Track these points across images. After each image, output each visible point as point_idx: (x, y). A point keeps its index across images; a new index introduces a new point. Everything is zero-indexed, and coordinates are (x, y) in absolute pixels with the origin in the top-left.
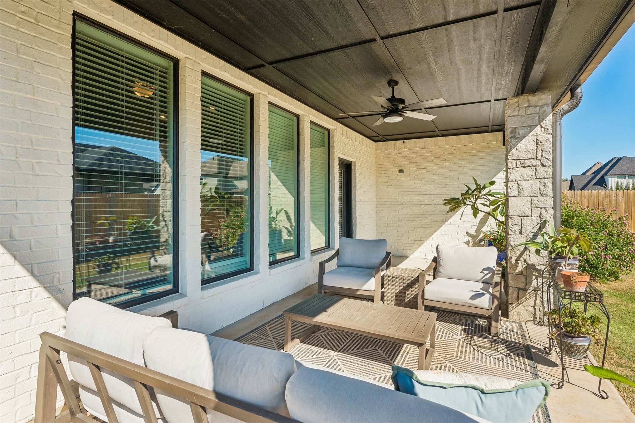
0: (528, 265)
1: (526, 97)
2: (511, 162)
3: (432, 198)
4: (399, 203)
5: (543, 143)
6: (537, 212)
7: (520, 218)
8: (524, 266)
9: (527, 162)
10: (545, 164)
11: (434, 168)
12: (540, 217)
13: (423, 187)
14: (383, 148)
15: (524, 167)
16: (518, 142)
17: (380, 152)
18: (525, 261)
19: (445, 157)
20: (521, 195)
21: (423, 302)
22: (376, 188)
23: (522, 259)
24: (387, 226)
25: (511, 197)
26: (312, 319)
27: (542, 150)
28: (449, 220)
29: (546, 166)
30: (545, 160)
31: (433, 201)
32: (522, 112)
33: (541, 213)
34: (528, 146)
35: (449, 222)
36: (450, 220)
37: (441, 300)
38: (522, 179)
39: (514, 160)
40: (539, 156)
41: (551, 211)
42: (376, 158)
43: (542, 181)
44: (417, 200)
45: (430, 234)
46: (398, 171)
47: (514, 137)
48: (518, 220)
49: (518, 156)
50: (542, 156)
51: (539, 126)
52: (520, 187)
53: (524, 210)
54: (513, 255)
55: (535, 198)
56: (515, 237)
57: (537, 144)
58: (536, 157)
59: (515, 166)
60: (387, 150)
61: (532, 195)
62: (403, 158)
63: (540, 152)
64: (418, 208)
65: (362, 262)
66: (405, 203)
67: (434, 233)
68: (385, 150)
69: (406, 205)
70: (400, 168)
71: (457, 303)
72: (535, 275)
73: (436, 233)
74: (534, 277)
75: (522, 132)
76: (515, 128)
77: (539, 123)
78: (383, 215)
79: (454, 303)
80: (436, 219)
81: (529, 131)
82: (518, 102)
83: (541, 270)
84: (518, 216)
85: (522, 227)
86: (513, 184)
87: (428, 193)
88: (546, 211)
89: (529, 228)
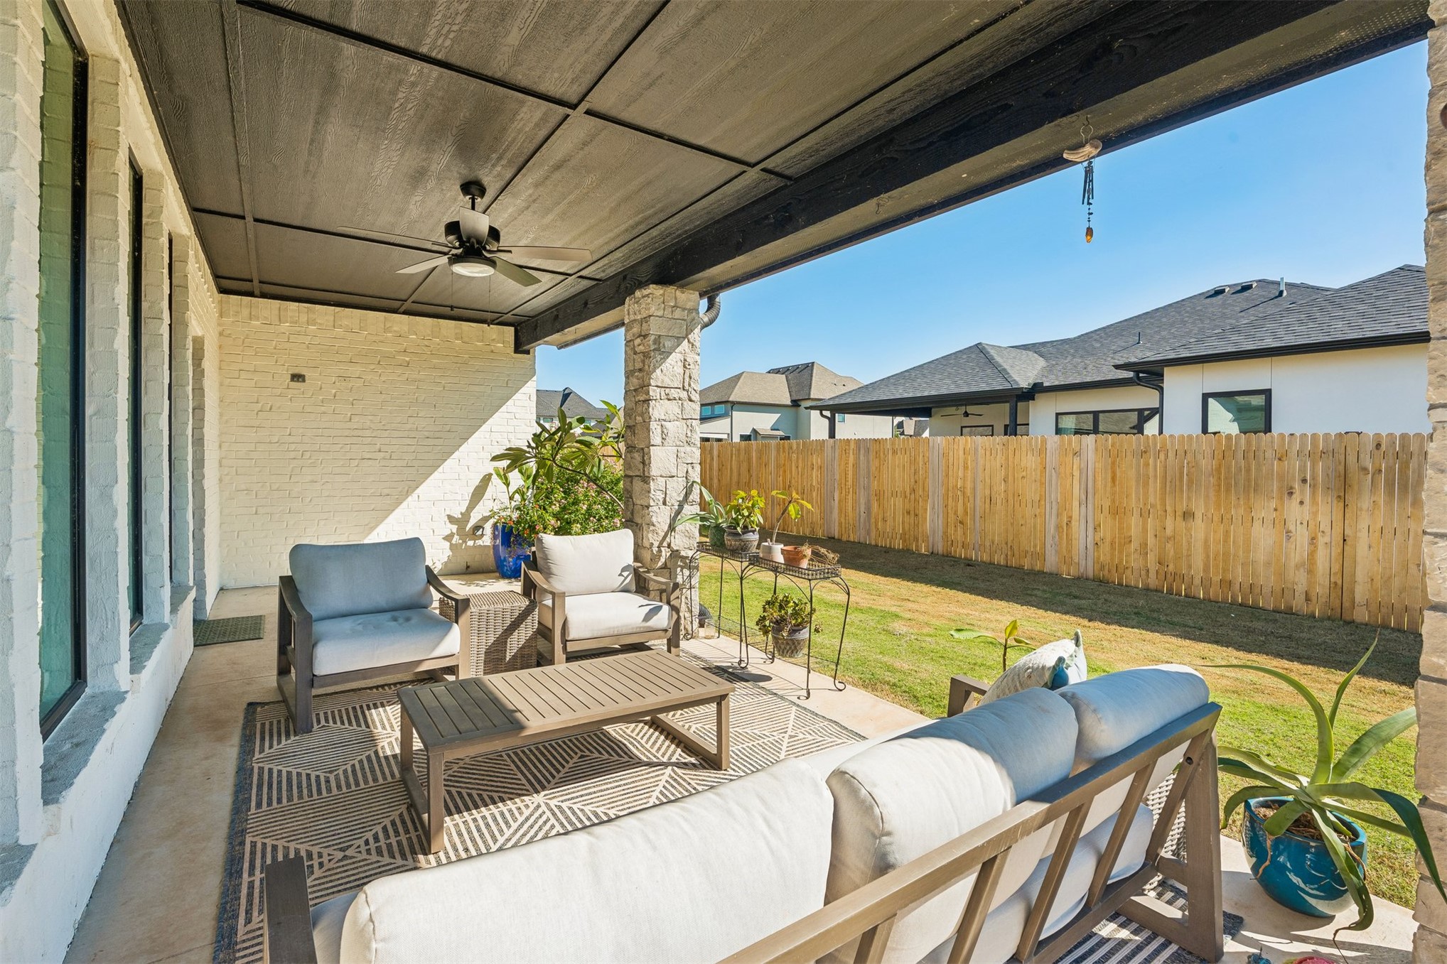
0: (673, 551)
1: (673, 291)
2: (654, 391)
3: (378, 446)
4: (292, 455)
5: (691, 367)
6: (683, 468)
7: (663, 479)
8: (668, 554)
9: (674, 393)
10: (693, 398)
11: (383, 378)
12: (686, 478)
13: (355, 419)
14: (245, 312)
15: (669, 400)
16: (664, 359)
17: (233, 322)
18: (669, 546)
19: (407, 359)
20: (666, 443)
21: (565, 648)
22: (221, 415)
23: (665, 544)
24: (256, 513)
25: (653, 445)
26: (519, 734)
27: (690, 378)
28: (416, 492)
29: (693, 401)
30: (693, 392)
31: (380, 451)
32: (668, 313)
33: (687, 472)
34: (675, 368)
35: (415, 495)
36: (418, 491)
37: (599, 635)
38: (668, 419)
39: (657, 386)
40: (687, 387)
41: (698, 468)
42: (221, 334)
43: (689, 422)
44: (341, 448)
45: (372, 525)
46: (290, 376)
47: (657, 350)
48: (661, 481)
49: (663, 381)
50: (690, 385)
51: (686, 340)
52: (666, 432)
53: (669, 466)
54: (653, 539)
55: (682, 448)
56: (658, 511)
57: (685, 366)
58: (683, 386)
59: (658, 397)
60: (258, 320)
61: (678, 443)
62: (304, 346)
63: (687, 379)
64: (343, 466)
65: (381, 600)
66: (307, 455)
67: (383, 521)
68: (251, 319)
69: (310, 461)
70: (297, 371)
71: (624, 632)
72: (680, 566)
73: (386, 521)
74: (679, 569)
75: (668, 344)
76: (660, 336)
77: (686, 336)
78: (243, 487)
79: (620, 632)
80: (386, 491)
81: (676, 344)
82: (663, 295)
83: (687, 557)
84: (661, 476)
85: (666, 494)
86: (656, 426)
87: (368, 433)
88: (693, 468)
89: (674, 494)
